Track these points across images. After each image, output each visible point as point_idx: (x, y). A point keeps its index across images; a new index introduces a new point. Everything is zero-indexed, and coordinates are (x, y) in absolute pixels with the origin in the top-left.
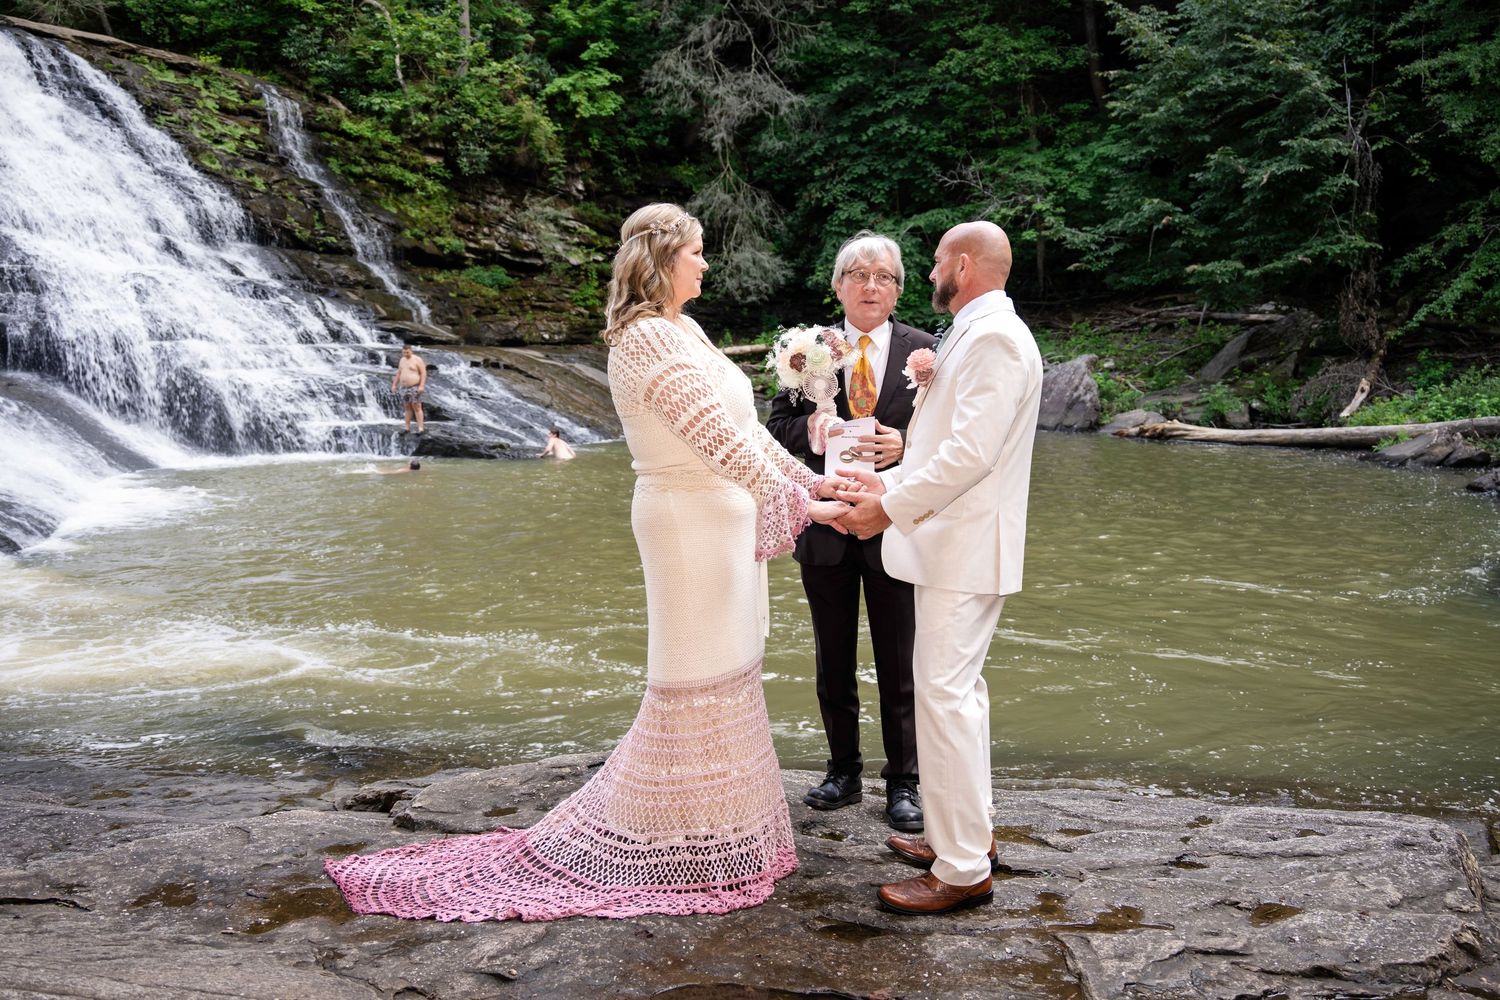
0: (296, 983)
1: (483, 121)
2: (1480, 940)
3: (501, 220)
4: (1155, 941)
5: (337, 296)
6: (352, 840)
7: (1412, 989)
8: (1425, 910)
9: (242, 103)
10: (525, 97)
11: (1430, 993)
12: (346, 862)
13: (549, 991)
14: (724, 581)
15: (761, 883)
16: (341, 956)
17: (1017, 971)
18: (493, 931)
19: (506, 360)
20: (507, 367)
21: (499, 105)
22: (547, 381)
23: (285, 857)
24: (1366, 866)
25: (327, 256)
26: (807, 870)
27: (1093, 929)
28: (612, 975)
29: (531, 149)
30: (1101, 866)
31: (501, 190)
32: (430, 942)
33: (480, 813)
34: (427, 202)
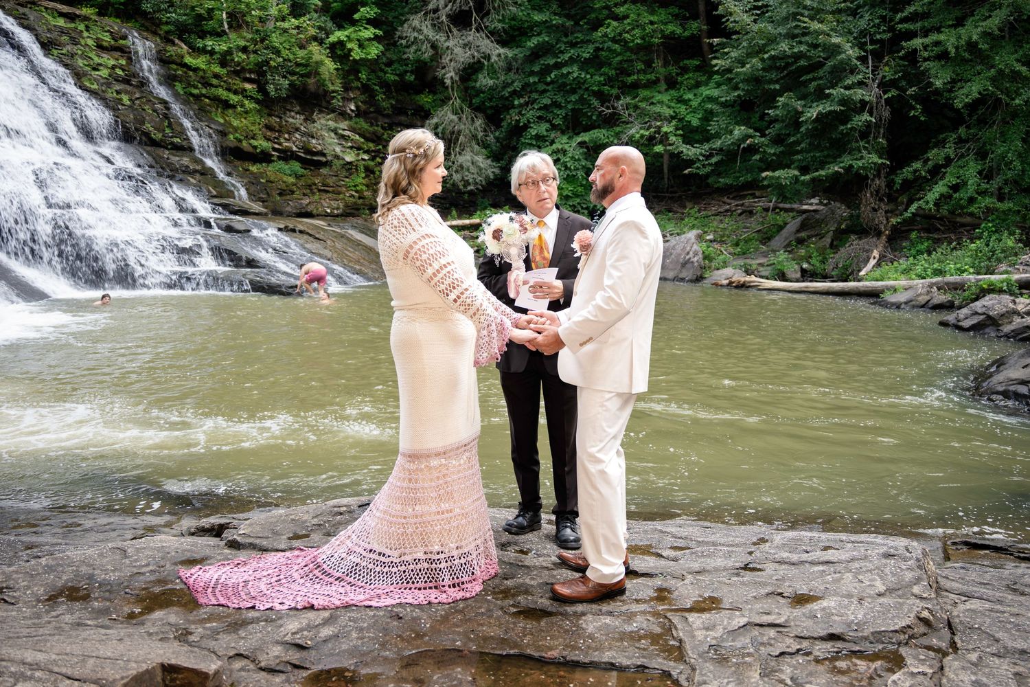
0: (162, 652)
1: (285, 60)
2: (933, 615)
3: (297, 130)
4: (729, 618)
5: (181, 180)
6: (197, 556)
7: (889, 647)
8: (900, 597)
9: (113, 42)
10: (314, 44)
11: (900, 649)
12: (193, 571)
13: (332, 655)
14: (453, 383)
15: (474, 583)
16: (191, 633)
17: (640, 638)
18: (295, 616)
19: (300, 227)
20: (301, 232)
21: (296, 49)
22: (329, 242)
23: (151, 568)
24: (864, 569)
25: (174, 152)
26: (505, 574)
27: (690, 610)
28: (375, 644)
29: (318, 81)
30: (696, 570)
31: (297, 108)
32: (252, 623)
33: (285, 537)
34: (245, 116)
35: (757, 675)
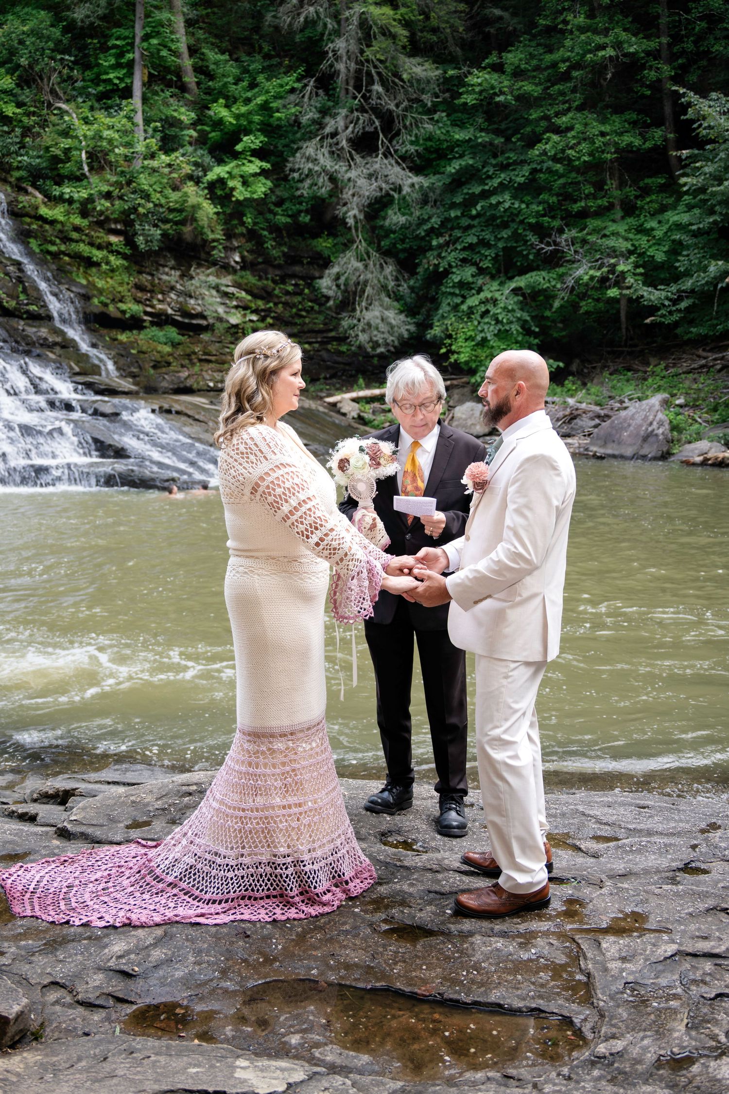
1: (155, 205)
3: (172, 288)
4: (654, 945)
5: (38, 356)
6: (20, 850)
10: (190, 183)
12: (13, 870)
13: (164, 984)
17: (539, 969)
18: (123, 933)
19: (177, 407)
20: (178, 413)
21: (168, 191)
22: (211, 424)
25: (30, 322)
27: (606, 931)
28: (214, 971)
29: (195, 228)
30: (620, 872)
31: (172, 263)
32: (73, 941)
33: (122, 825)
34: (111, 274)
35: (682, 1028)
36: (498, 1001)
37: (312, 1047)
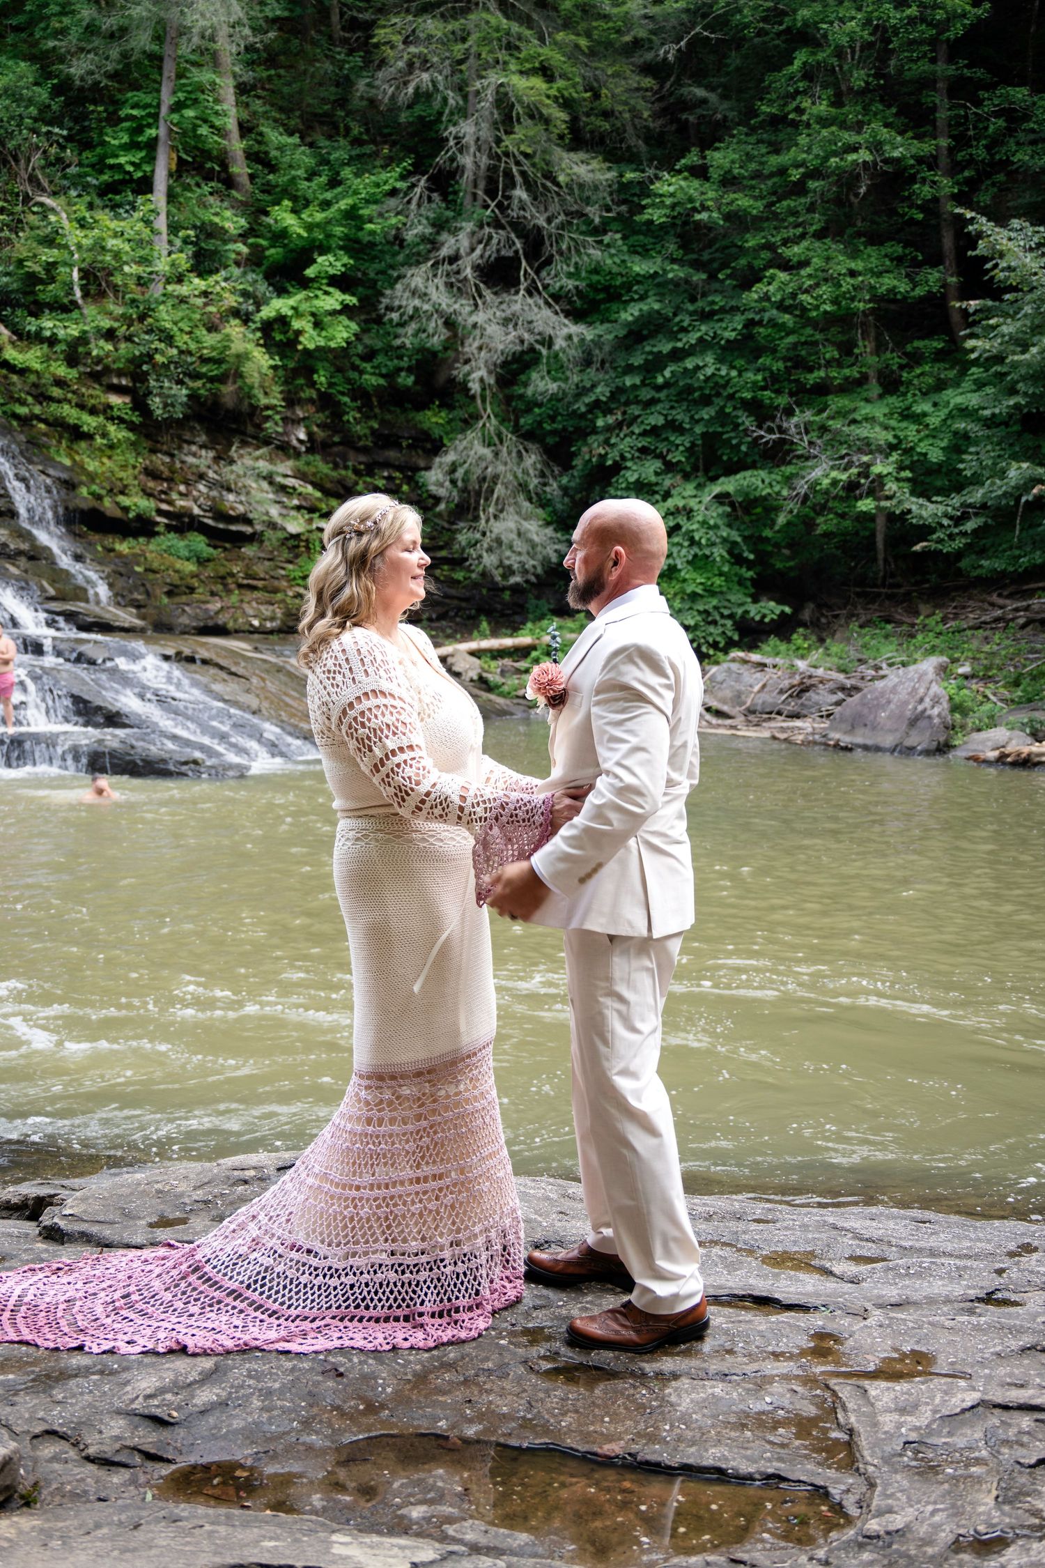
1: (181, 352)
3: (202, 476)
4: (946, 1393)
10: (235, 322)
13: (215, 1437)
15: (478, 1311)
17: (777, 1424)
18: (153, 1365)
19: (204, 653)
20: (205, 662)
21: (202, 332)
22: (255, 680)
26: (536, 1299)
27: (874, 1375)
28: (292, 1421)
29: (240, 388)
30: (893, 1300)
31: (203, 438)
32: (76, 1376)
33: (143, 1222)
34: (109, 452)
35: (990, 1500)
36: (719, 1464)
37: (442, 1523)
